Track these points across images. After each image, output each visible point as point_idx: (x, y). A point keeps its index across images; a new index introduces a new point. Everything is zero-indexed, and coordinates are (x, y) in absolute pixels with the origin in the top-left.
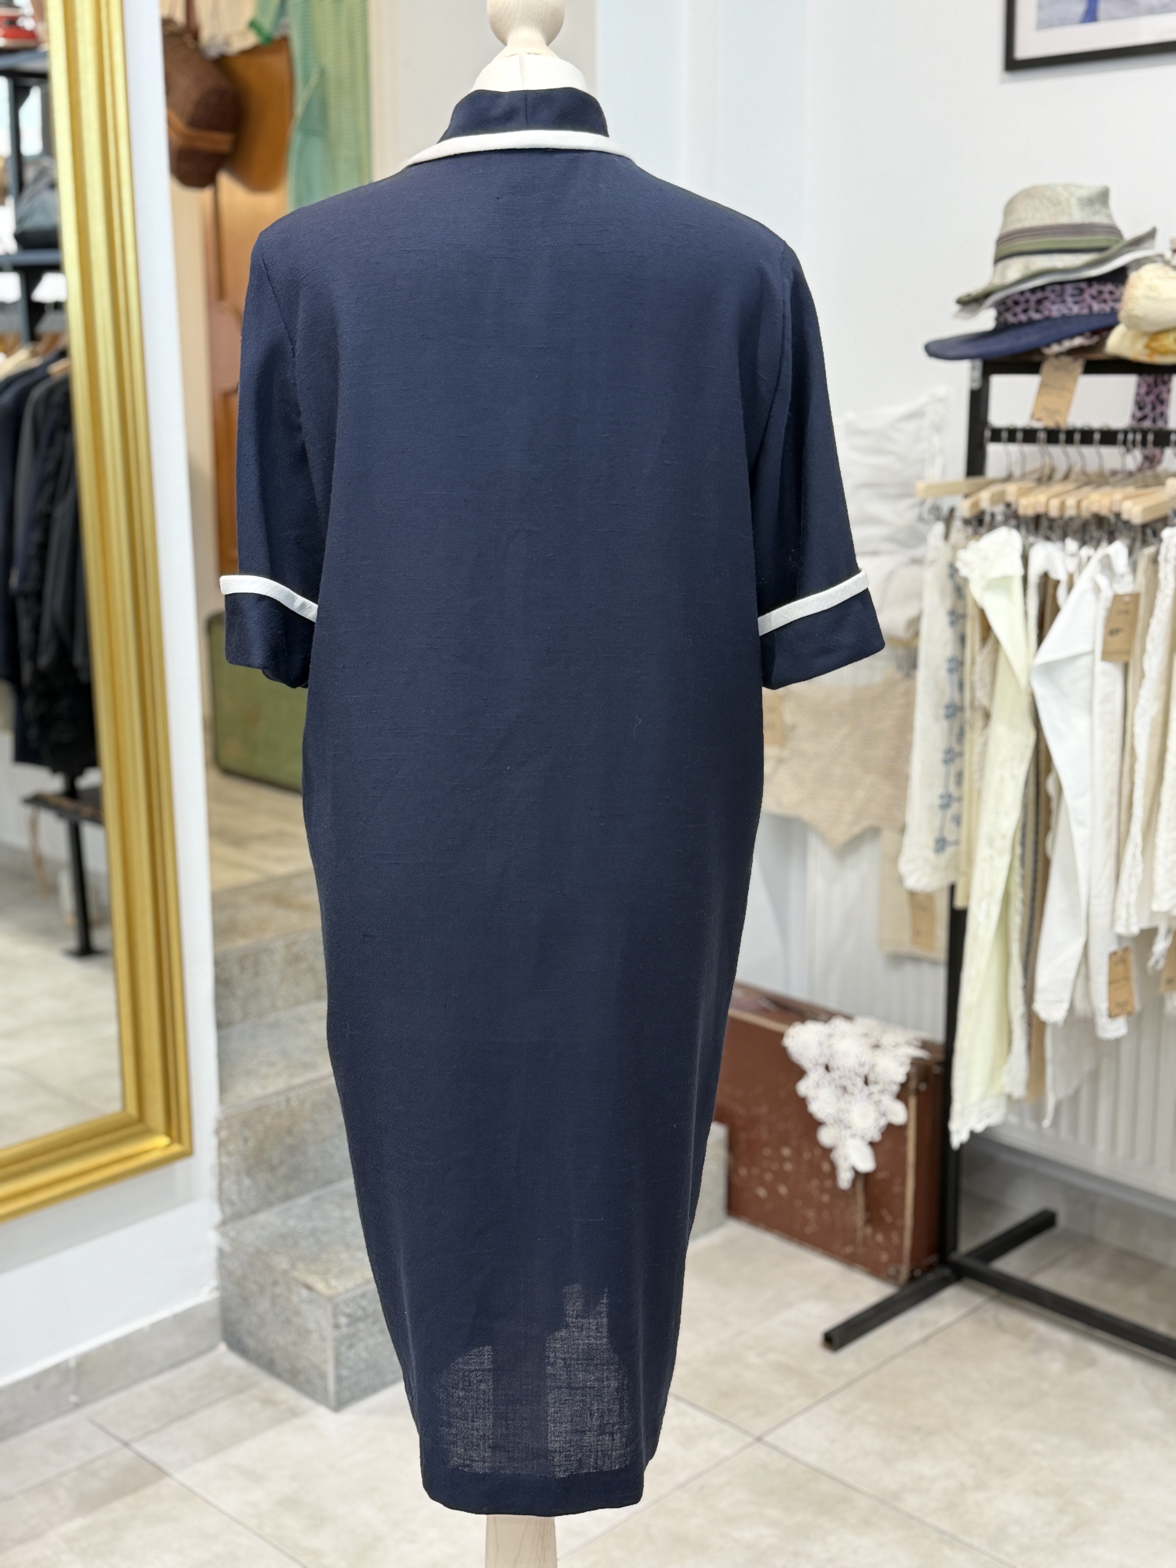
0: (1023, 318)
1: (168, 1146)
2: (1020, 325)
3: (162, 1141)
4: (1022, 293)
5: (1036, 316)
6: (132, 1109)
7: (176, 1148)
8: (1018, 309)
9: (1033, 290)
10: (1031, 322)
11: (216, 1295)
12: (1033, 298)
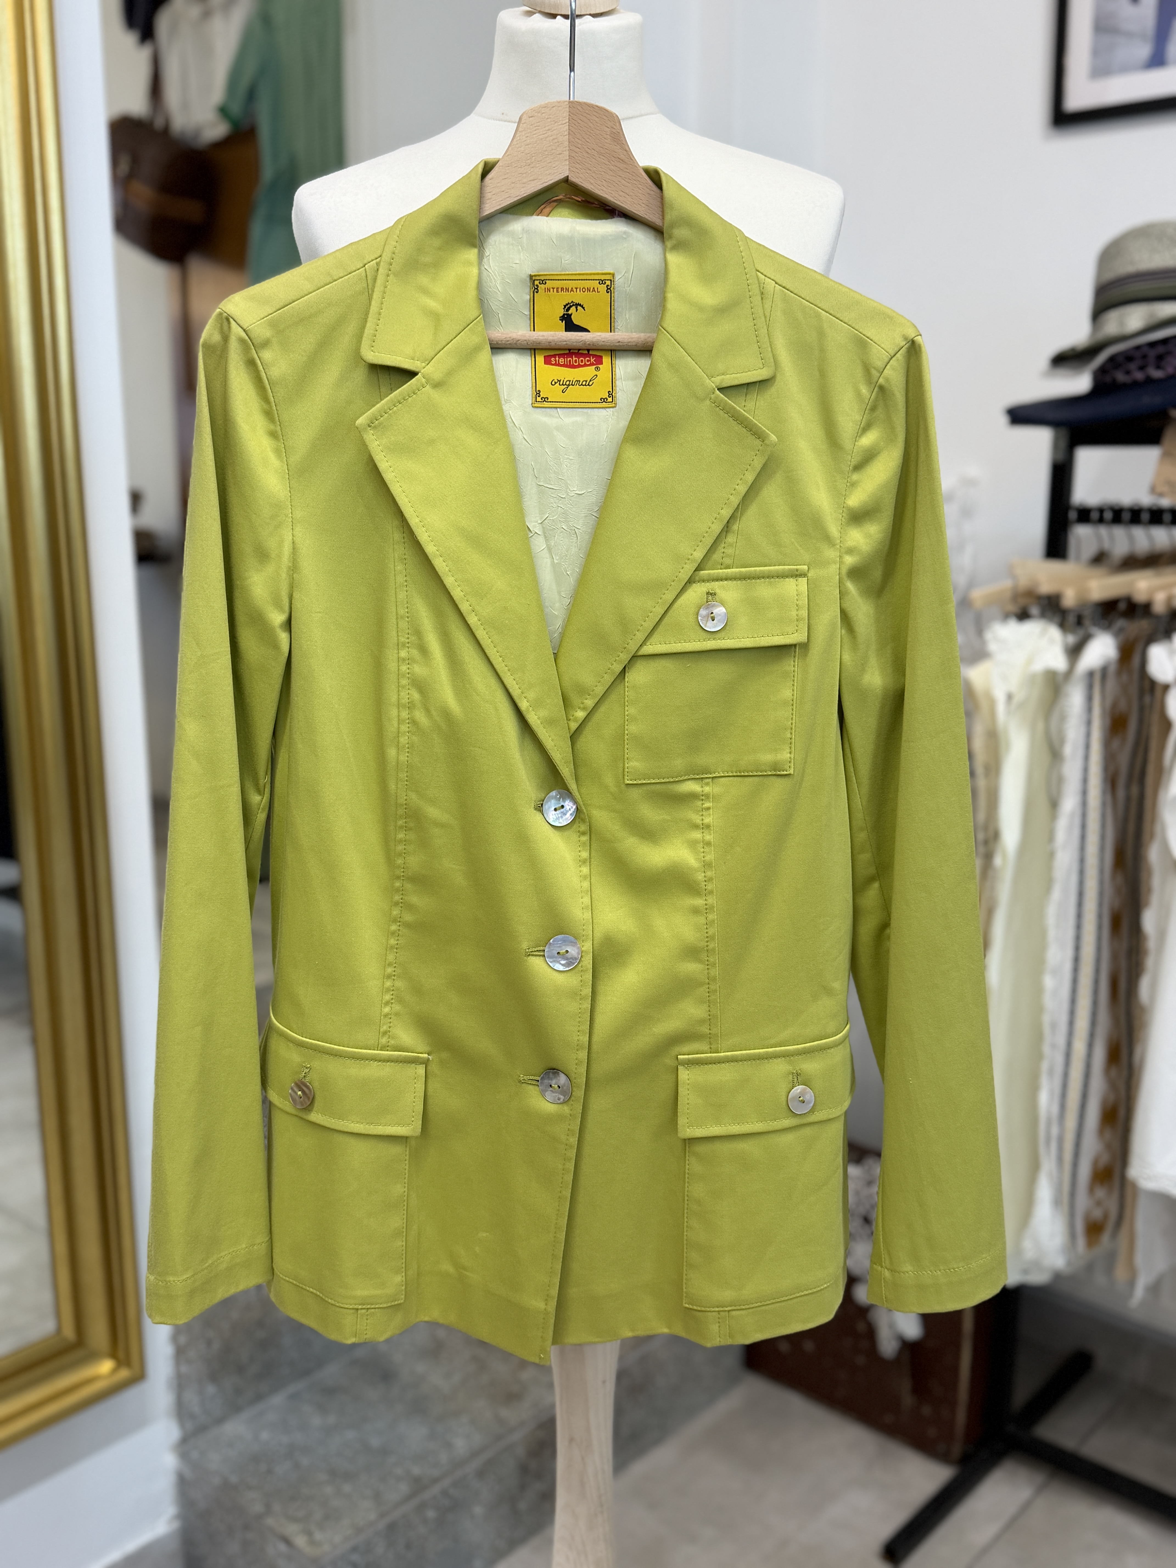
0: (1139, 376)
1: (114, 1371)
2: (1135, 384)
3: (106, 1366)
4: (1138, 348)
5: (1157, 374)
6: (69, 1333)
7: (124, 1373)
8: (1132, 366)
9: (1152, 345)
10: (1149, 381)
11: (176, 1525)
12: (1152, 353)
